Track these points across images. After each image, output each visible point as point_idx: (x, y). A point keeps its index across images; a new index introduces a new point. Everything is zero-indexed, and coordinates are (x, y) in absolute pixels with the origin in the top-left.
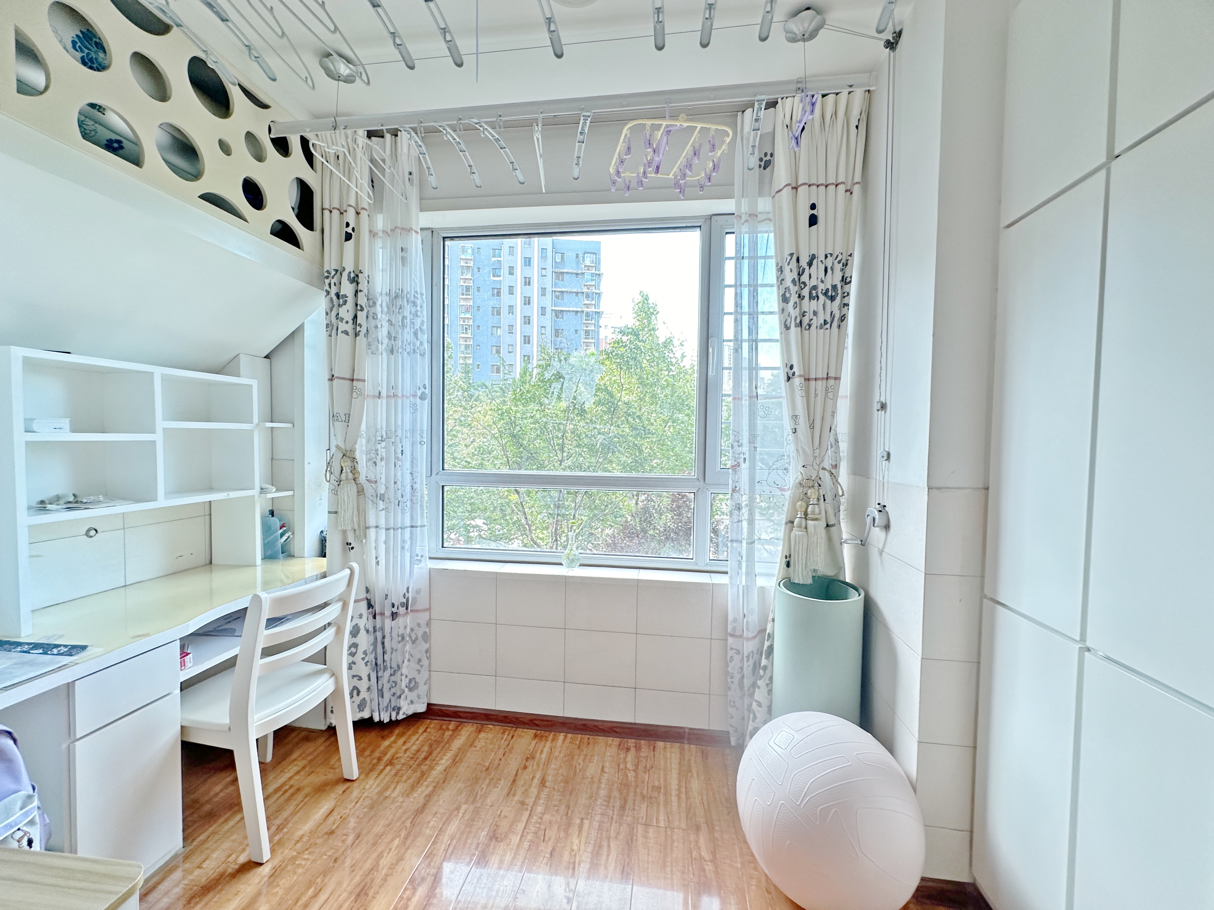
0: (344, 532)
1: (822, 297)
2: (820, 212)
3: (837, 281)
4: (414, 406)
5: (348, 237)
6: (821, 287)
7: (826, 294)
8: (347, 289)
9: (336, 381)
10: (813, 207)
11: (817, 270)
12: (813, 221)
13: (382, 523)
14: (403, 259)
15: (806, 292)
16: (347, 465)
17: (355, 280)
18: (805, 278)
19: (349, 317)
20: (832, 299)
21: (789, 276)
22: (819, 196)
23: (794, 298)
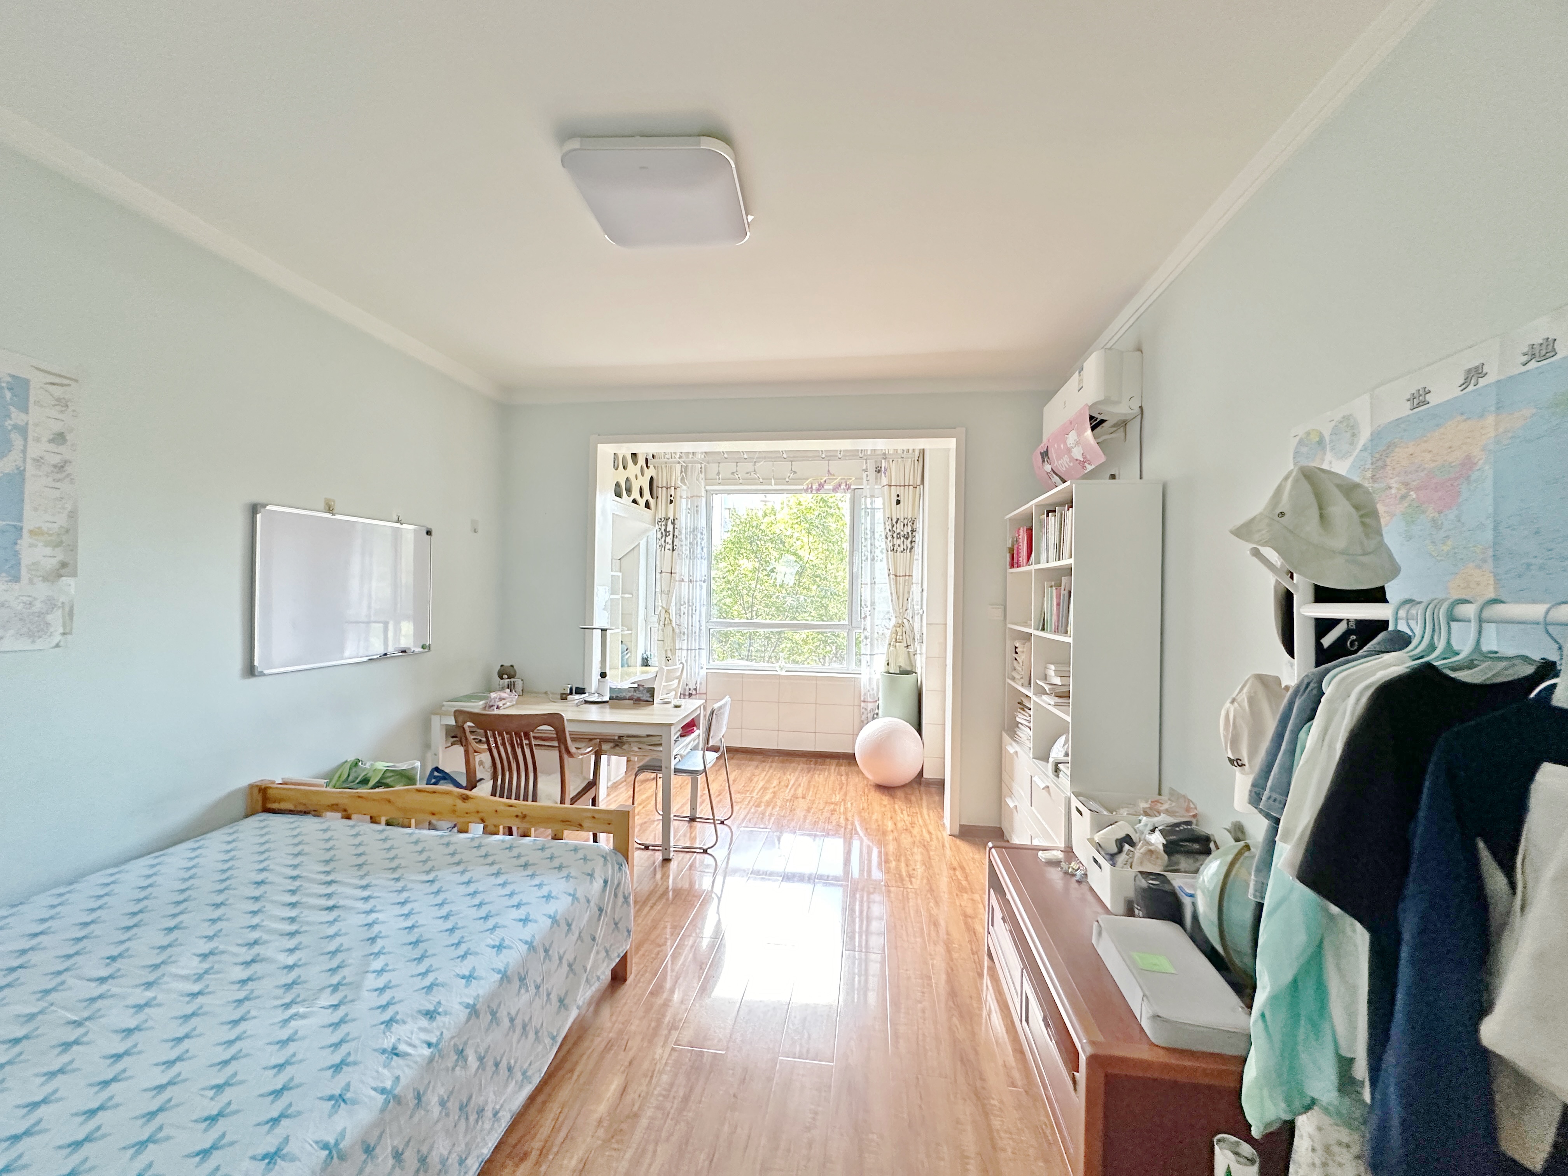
0: (666, 651)
1: (902, 539)
2: (901, 498)
3: (910, 529)
4: (701, 586)
5: (671, 502)
6: (902, 533)
7: (904, 536)
8: (670, 528)
9: (663, 574)
10: (898, 496)
11: (900, 526)
12: (898, 502)
13: (685, 647)
14: (697, 511)
15: (895, 535)
16: (667, 616)
17: (673, 523)
18: (894, 529)
19: (670, 542)
20: (907, 538)
21: (889, 527)
22: (900, 490)
23: (890, 538)
